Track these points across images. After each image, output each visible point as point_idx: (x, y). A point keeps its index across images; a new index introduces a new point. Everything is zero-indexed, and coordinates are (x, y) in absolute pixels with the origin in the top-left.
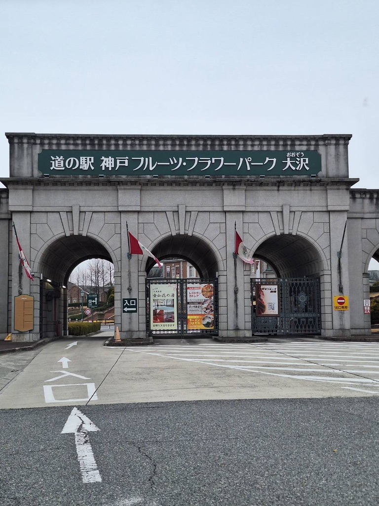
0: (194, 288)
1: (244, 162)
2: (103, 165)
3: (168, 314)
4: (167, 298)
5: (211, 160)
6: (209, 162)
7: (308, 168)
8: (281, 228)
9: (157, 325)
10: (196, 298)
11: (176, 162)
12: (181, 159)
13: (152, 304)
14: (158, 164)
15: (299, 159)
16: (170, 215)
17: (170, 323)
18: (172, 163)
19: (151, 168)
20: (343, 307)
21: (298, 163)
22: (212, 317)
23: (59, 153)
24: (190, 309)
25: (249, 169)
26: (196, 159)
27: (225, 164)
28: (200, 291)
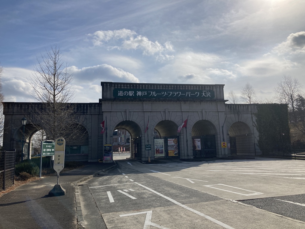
0: (170, 140)
1: (188, 93)
2: (137, 94)
3: (161, 150)
4: (161, 144)
6: (176, 93)
7: (210, 96)
8: (202, 118)
9: (157, 155)
10: (171, 144)
11: (164, 93)
12: (166, 92)
13: (155, 146)
14: (158, 94)
16: (162, 113)
17: (162, 154)
18: (162, 94)
19: (155, 96)
20: (225, 147)
21: (207, 94)
22: (177, 151)
23: (121, 90)
24: (169, 148)
25: (190, 96)
26: (171, 92)
27: (181, 94)
28: (173, 141)
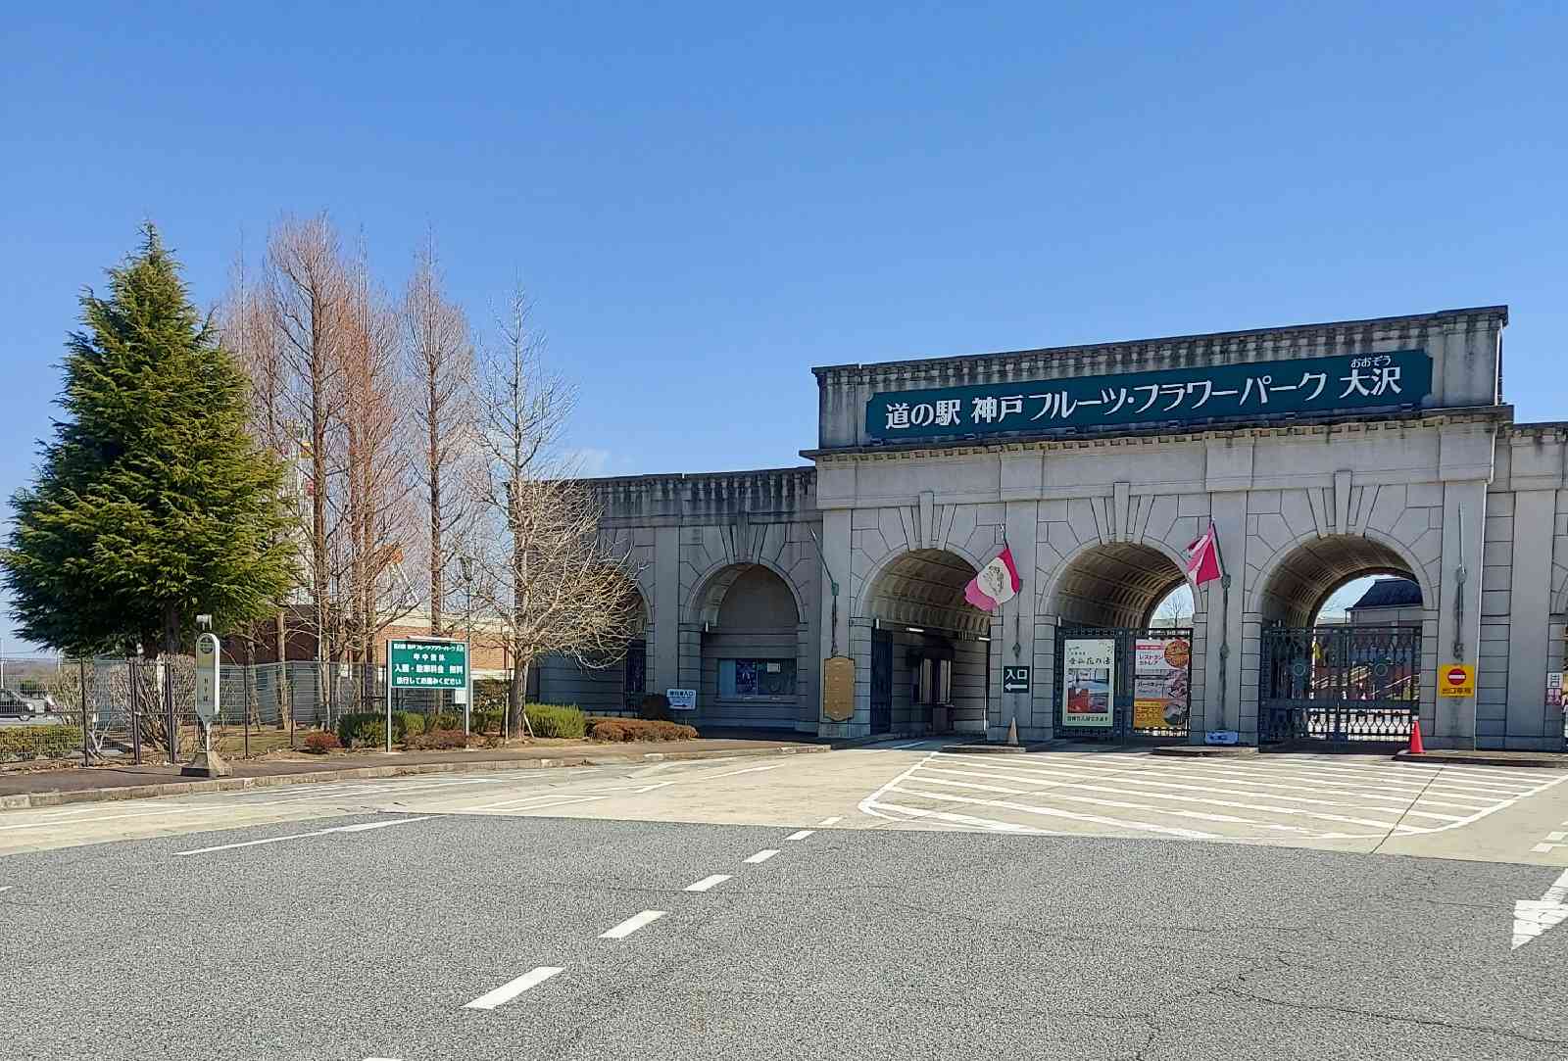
0: (1149, 648)
1: (1255, 385)
2: (976, 414)
3: (1096, 695)
4: (1097, 666)
5: (1185, 388)
6: (1181, 392)
7: (1397, 390)
8: (1331, 522)
9: (1074, 718)
10: (1151, 667)
11: (1113, 397)
12: (1123, 391)
13: (1067, 677)
14: (1080, 403)
15: (1378, 372)
16: (1098, 504)
17: (1100, 715)
18: (1106, 400)
19: (1065, 414)
20: (1460, 691)
21: (1376, 379)
22: (1183, 703)
23: (900, 397)
24: (1139, 689)
25: (1264, 400)
26: (1155, 388)
27: (1214, 393)
28: (1162, 653)
